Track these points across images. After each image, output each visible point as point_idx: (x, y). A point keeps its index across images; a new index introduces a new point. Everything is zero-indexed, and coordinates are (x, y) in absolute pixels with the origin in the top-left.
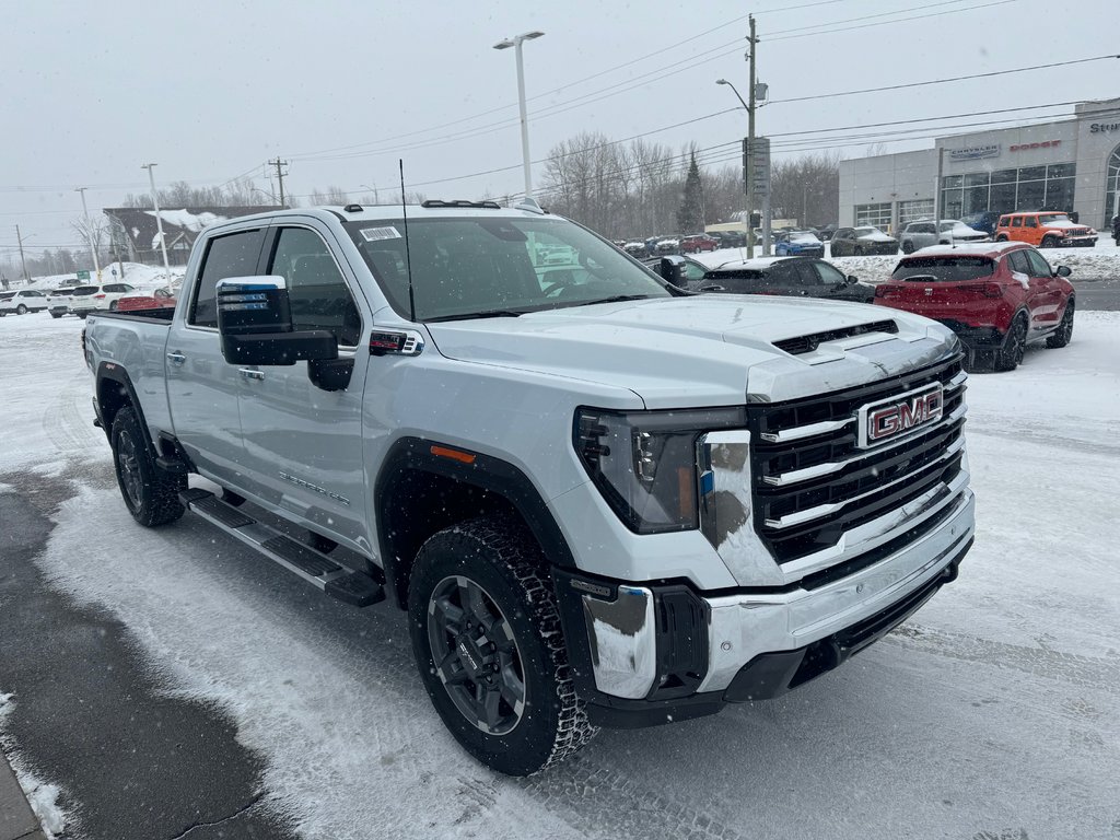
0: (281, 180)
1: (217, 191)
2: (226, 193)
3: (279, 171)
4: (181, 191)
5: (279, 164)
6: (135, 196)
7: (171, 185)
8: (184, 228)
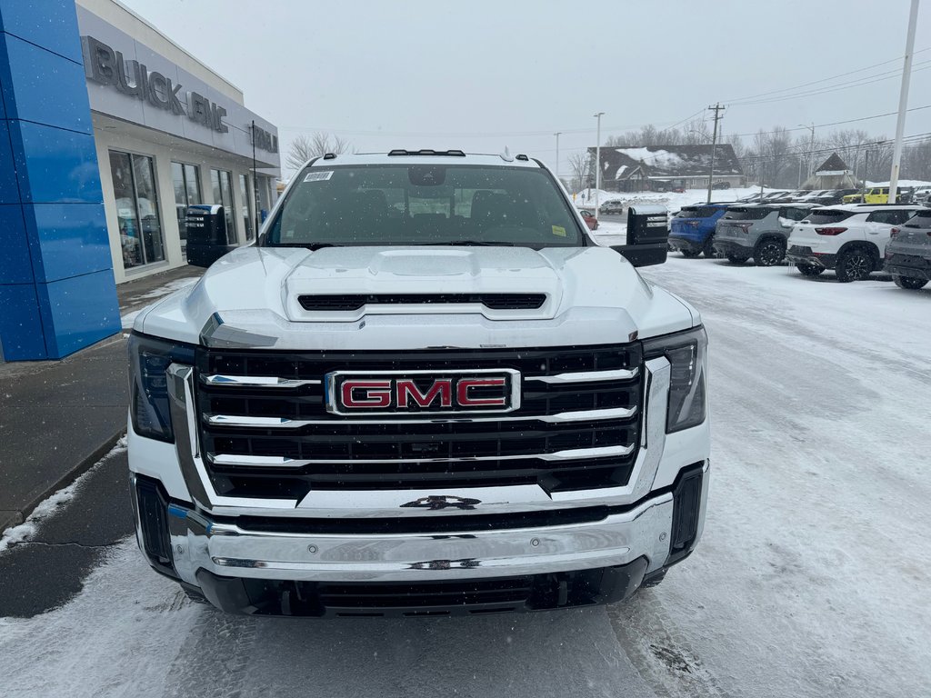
0: (716, 122)
1: (676, 132)
2: (683, 134)
3: (716, 115)
4: (649, 132)
5: (717, 108)
6: (615, 136)
7: (642, 128)
8: (642, 163)
